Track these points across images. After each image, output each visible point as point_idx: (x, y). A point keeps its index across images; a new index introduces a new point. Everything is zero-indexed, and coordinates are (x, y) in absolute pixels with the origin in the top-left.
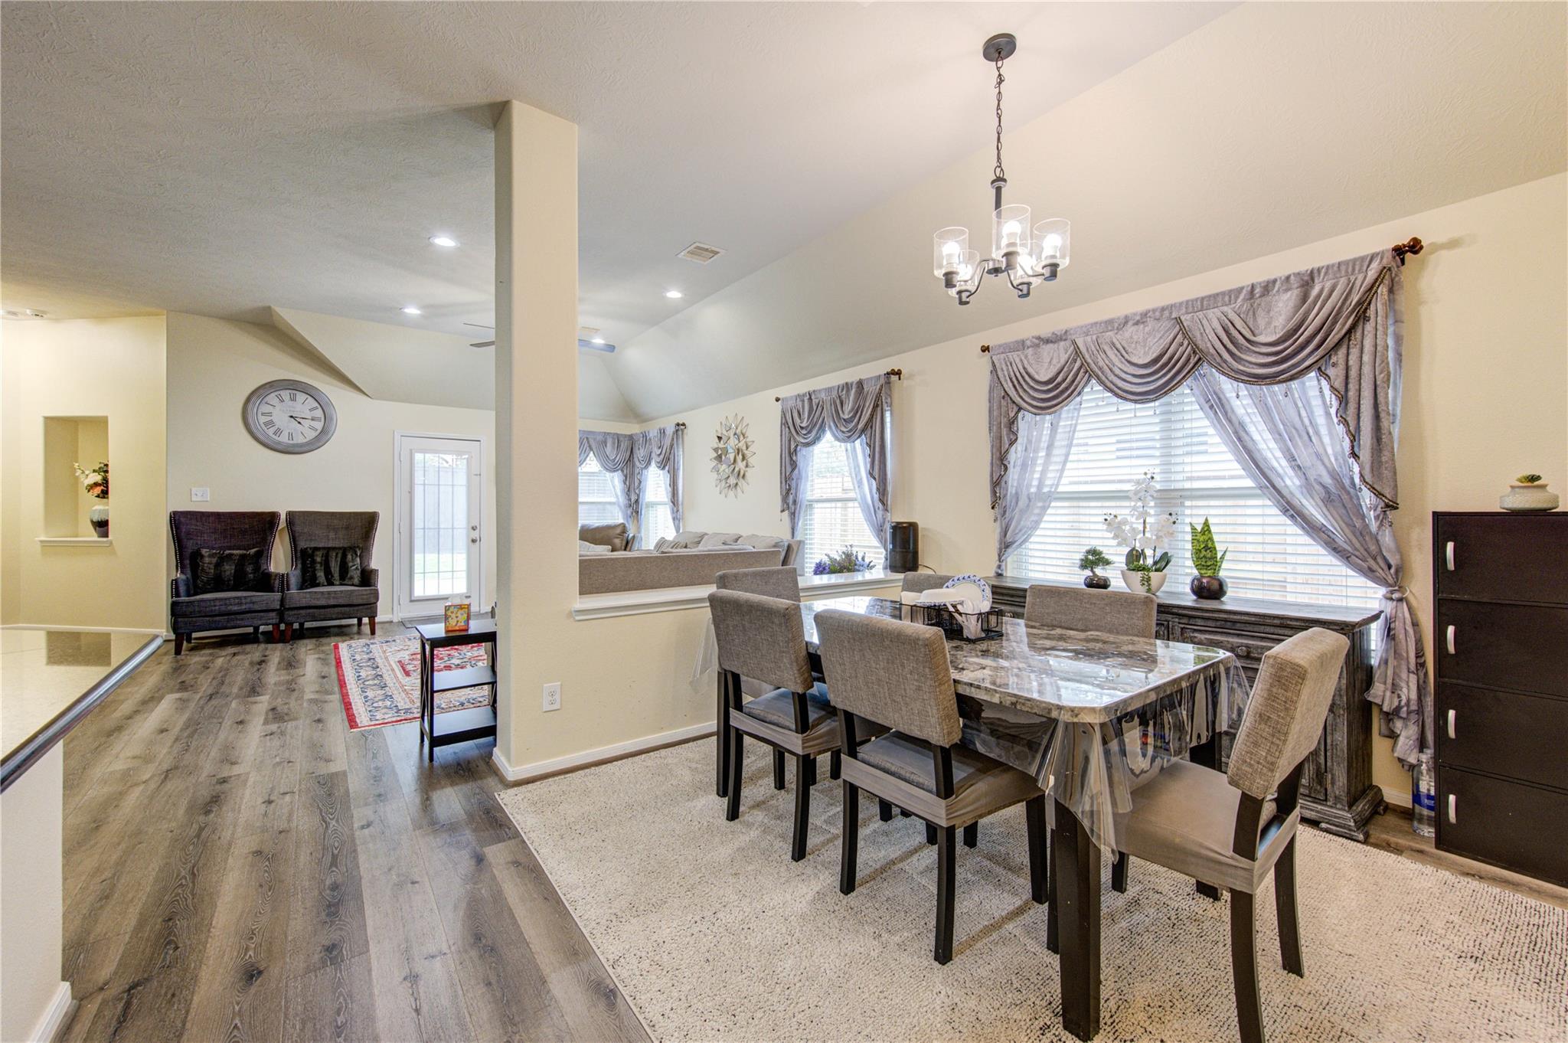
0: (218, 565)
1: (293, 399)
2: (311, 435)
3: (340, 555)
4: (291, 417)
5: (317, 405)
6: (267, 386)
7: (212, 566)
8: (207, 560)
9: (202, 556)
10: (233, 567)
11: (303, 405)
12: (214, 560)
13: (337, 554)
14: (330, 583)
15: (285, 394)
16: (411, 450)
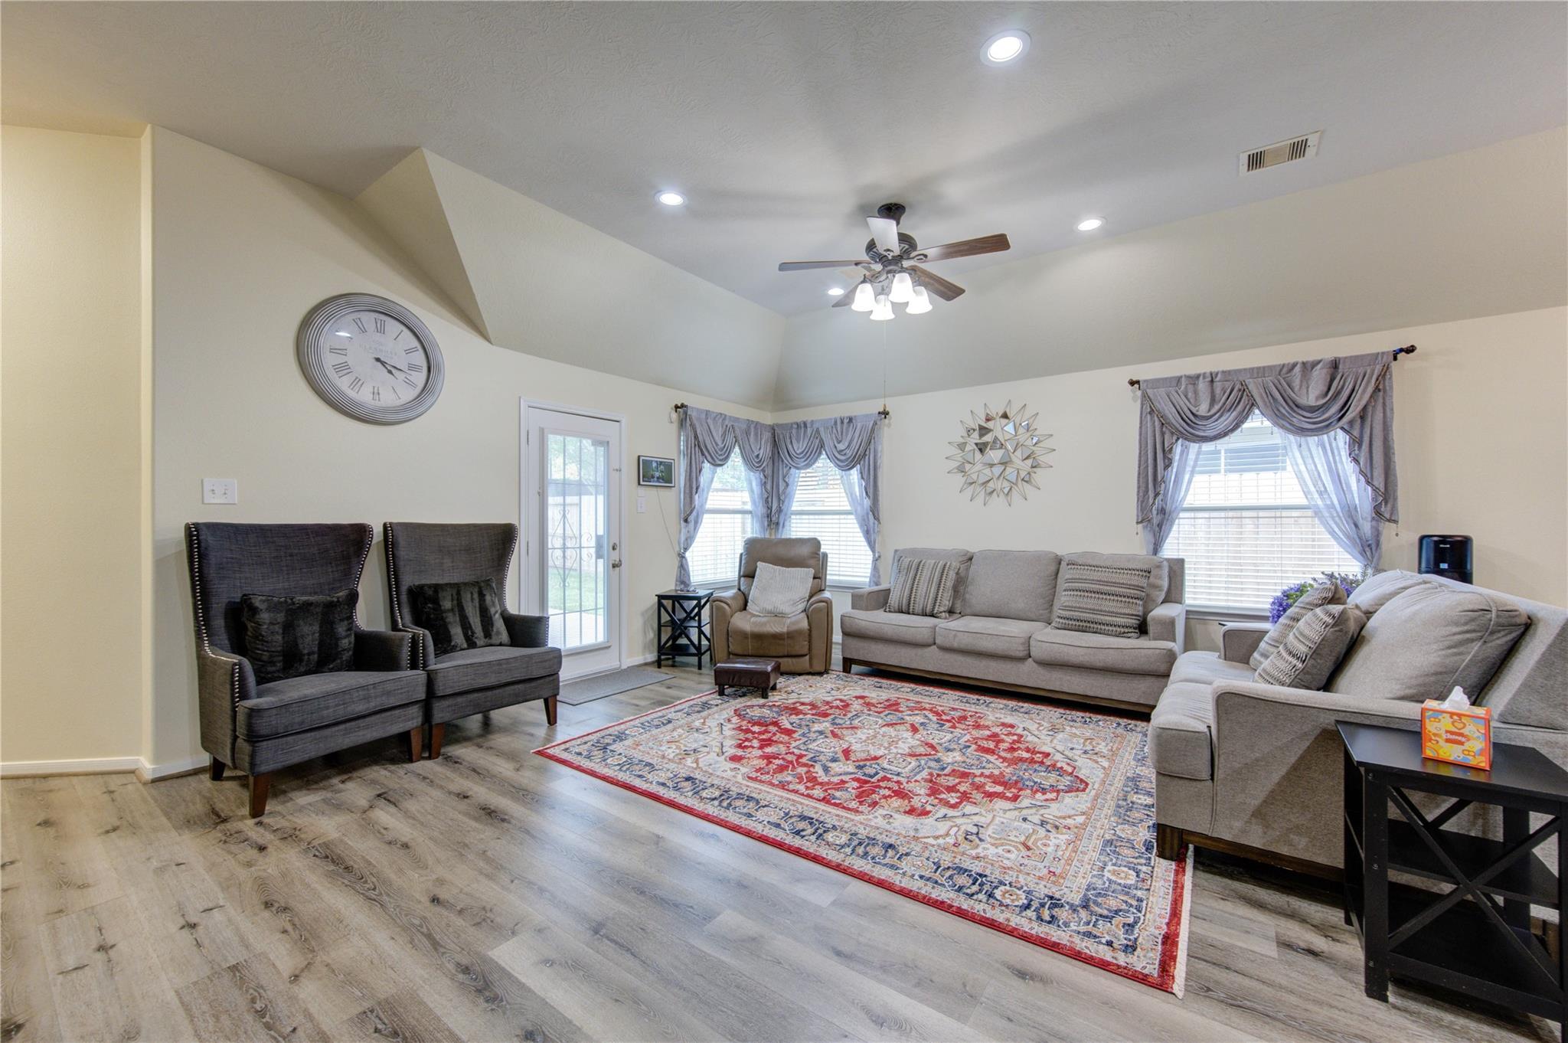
0: (288, 627)
1: (381, 330)
2: (408, 395)
3: (476, 596)
4: (378, 360)
5: (415, 343)
6: (342, 301)
7: (278, 628)
8: (265, 617)
9: (254, 610)
10: (316, 628)
11: (397, 343)
12: (281, 617)
13: (472, 593)
14: (472, 645)
15: (369, 319)
16: (542, 431)
